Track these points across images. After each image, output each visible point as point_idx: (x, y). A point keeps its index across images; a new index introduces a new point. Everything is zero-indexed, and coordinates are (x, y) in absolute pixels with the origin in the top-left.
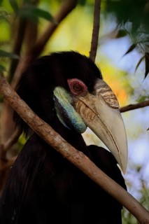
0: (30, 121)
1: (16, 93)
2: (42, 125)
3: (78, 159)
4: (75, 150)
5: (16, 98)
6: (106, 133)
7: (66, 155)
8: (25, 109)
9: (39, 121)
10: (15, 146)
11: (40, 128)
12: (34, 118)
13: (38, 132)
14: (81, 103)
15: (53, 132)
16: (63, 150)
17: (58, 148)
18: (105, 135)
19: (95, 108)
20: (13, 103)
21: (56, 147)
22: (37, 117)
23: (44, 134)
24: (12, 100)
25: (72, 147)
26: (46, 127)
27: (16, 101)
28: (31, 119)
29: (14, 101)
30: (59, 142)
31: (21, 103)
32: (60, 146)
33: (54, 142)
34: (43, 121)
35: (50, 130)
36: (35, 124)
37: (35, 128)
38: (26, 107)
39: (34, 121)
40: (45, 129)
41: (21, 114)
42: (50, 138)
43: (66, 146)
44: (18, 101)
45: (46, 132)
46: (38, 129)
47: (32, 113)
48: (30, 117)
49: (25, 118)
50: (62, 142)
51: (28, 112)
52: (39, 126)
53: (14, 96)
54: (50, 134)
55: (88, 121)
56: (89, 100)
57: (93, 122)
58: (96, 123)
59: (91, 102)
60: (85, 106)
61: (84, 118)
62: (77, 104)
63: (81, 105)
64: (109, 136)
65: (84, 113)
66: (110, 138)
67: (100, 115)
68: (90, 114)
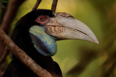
0: (12, 49)
2: (19, 52)
3: (43, 74)
4: (41, 68)
5: (2, 34)
7: (35, 72)
8: (8, 41)
9: (18, 49)
12: (15, 47)
13: (17, 56)
15: (27, 56)
16: (33, 68)
17: (30, 67)
18: (74, 33)
21: (29, 66)
22: (17, 47)
23: (21, 58)
25: (39, 66)
26: (22, 53)
27: (3, 36)
28: (13, 47)
29: (1, 36)
30: (31, 63)
31: (6, 37)
32: (32, 66)
33: (28, 63)
34: (21, 49)
35: (25, 55)
36: (15, 51)
37: (15, 53)
38: (10, 40)
39: (15, 49)
40: (22, 54)
41: (6, 44)
42: (24, 60)
43: (36, 66)
44: (4, 36)
45: (22, 56)
46: (17, 54)
47: (13, 44)
48: (12, 46)
49: (8, 47)
50: (33, 63)
51: (11, 43)
52: (18, 52)
53: (1, 33)
54: (25, 57)
55: (60, 33)
56: (53, 22)
57: (63, 32)
58: (65, 31)
59: (55, 22)
60: (54, 27)
61: (57, 33)
62: (48, 29)
63: (51, 28)
64: (77, 31)
65: (55, 31)
66: (78, 32)
67: (64, 25)
68: (59, 29)
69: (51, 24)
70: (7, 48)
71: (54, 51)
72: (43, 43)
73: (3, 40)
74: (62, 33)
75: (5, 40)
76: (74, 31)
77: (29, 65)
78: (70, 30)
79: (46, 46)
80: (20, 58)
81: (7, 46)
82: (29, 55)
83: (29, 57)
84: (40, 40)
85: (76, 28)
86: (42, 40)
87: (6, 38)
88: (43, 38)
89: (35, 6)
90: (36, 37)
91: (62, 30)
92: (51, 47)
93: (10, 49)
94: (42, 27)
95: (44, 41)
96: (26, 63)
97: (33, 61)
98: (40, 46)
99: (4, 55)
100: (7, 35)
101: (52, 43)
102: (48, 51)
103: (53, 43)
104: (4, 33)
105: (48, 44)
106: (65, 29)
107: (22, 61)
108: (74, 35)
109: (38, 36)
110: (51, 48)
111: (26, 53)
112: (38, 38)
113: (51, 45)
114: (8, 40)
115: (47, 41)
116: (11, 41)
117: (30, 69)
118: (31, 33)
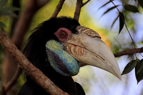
0: (25, 67)
1: (14, 45)
2: (35, 71)
4: (62, 91)
5: (14, 49)
6: (96, 58)
8: (21, 58)
9: (33, 68)
10: (14, 88)
11: (33, 73)
12: (29, 65)
13: (32, 76)
14: (70, 45)
15: (44, 76)
16: (52, 91)
17: (47, 89)
18: (96, 60)
19: (82, 44)
20: (11, 53)
21: (46, 89)
22: (31, 65)
23: (37, 78)
24: (11, 51)
25: (59, 89)
26: (38, 72)
27: (14, 51)
28: (26, 66)
29: (12, 51)
30: (49, 85)
31: (18, 52)
32: (50, 88)
33: (45, 85)
34: (36, 68)
35: (41, 75)
36: (29, 70)
37: (29, 73)
38: (22, 56)
39: (29, 68)
40: (38, 74)
41: (18, 62)
42: (41, 81)
43: (55, 88)
44: (16, 51)
45: (38, 76)
46: (32, 74)
47: (27, 61)
48: (25, 64)
49: (21, 65)
50: (51, 85)
51: (24, 60)
52: (33, 71)
53: (12, 47)
54: (41, 78)
55: (80, 56)
56: (75, 40)
57: (84, 55)
58: (86, 54)
59: (78, 41)
60: (74, 46)
61: (76, 55)
62: (68, 47)
63: (71, 47)
64: (99, 58)
65: (75, 52)
66: (101, 59)
67: (87, 47)
68: (80, 50)
69: (72, 42)
70: (19, 66)
71: (75, 71)
72: (62, 61)
73: (14, 57)
74: (83, 57)
75: (16, 57)
76: (97, 57)
77: (46, 87)
78: (92, 54)
79: (66, 65)
80: (35, 78)
81: (19, 64)
82: (46, 75)
83: (47, 77)
84: (59, 58)
85: (99, 54)
86: (60, 57)
87: (18, 54)
88: (62, 55)
89: (54, 14)
90: (53, 53)
91: (82, 52)
92: (72, 66)
93: (24, 68)
94: (60, 43)
95: (63, 58)
96: (42, 85)
97: (52, 82)
98: (58, 64)
99: (16, 75)
100: (19, 51)
101: (72, 61)
102: (68, 71)
103: (74, 61)
104: (15, 48)
105: (68, 62)
106: (86, 52)
107: (38, 82)
108: (96, 62)
109: (56, 52)
110: (72, 68)
111: (42, 73)
112: (55, 54)
113: (72, 64)
114: (20, 56)
115: (67, 58)
116: (24, 58)
117: (48, 92)
118: (48, 48)
